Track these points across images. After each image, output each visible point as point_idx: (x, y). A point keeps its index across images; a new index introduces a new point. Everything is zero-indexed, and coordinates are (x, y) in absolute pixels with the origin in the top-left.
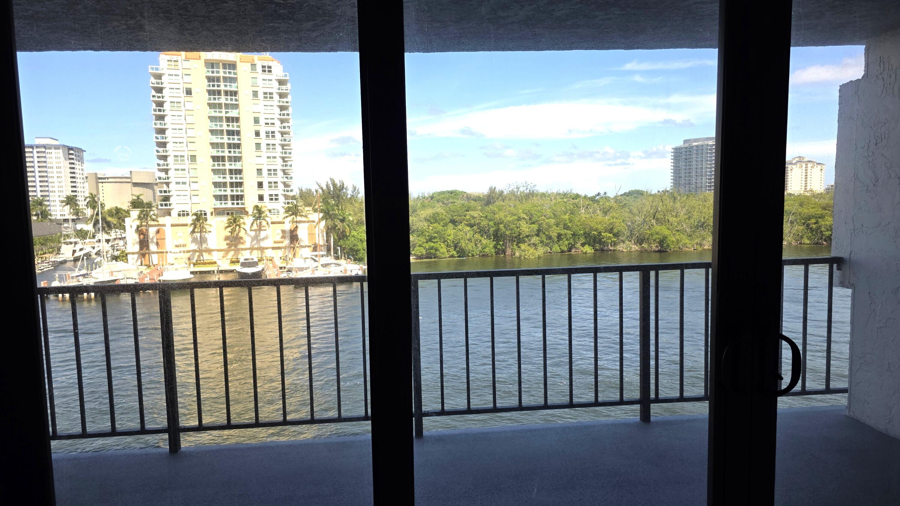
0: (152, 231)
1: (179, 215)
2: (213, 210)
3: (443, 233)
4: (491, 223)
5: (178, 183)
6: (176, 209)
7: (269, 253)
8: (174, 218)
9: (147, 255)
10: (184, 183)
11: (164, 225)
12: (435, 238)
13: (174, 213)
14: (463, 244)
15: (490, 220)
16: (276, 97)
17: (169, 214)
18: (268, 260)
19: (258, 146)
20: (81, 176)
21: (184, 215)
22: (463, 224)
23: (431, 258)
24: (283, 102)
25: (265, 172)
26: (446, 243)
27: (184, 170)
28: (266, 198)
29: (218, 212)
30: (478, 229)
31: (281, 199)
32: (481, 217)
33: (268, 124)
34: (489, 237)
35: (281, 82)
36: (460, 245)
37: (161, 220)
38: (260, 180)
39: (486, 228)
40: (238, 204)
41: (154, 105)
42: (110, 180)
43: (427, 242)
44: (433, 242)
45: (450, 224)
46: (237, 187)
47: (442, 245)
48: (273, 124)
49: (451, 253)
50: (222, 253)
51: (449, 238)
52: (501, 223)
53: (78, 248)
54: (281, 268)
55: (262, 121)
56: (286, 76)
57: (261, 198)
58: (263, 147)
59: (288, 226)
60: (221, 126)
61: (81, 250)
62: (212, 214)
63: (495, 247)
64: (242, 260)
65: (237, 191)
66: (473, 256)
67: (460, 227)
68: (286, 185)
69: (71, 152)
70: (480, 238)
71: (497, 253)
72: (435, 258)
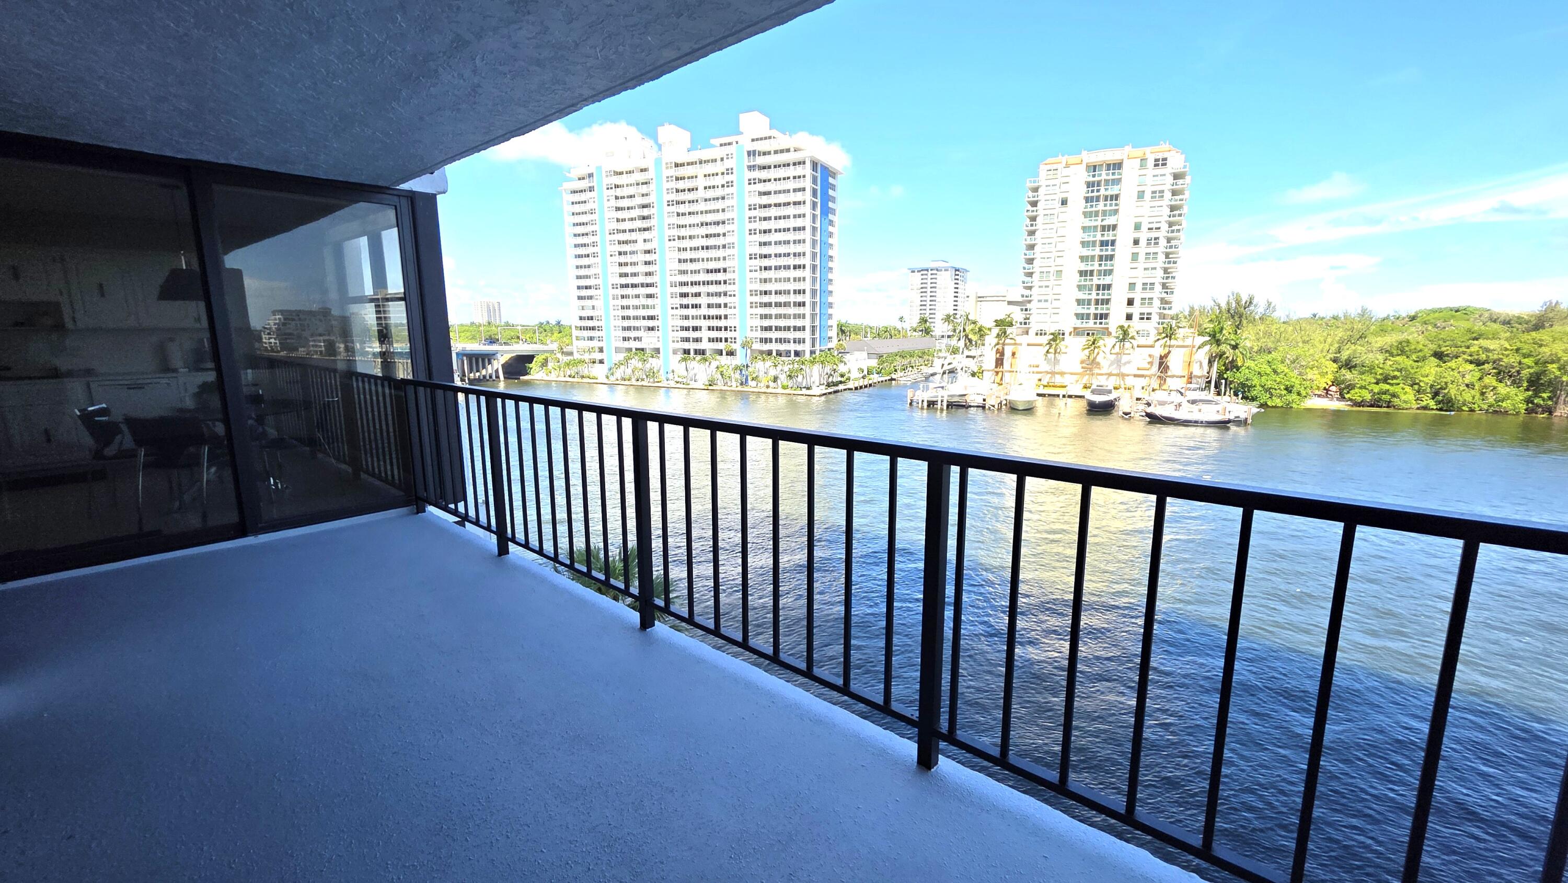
0: (1008, 351)
1: (1037, 334)
2: (1072, 330)
3: (1412, 371)
4: (1528, 361)
5: (1040, 301)
6: (1034, 327)
7: (1130, 381)
8: (1032, 338)
9: (1000, 374)
10: (1046, 301)
11: (1021, 344)
12: (1395, 377)
13: (1032, 332)
14: (1452, 391)
15: (1526, 356)
16: (1168, 195)
17: (1027, 333)
18: (1125, 389)
19: (1135, 257)
20: (963, 296)
21: (1041, 334)
22: (1460, 359)
23: (1381, 407)
24: (1176, 201)
25: (1139, 287)
26: (1416, 387)
27: (1048, 287)
28: (1136, 317)
29: (1077, 332)
30: (1494, 368)
31: (1155, 318)
32: (1506, 349)
33: (1151, 229)
34: (1516, 383)
35: (1177, 176)
36: (1446, 391)
37: (1019, 339)
38: (1131, 296)
39: (1513, 367)
40: (1101, 323)
41: (1028, 220)
42: (985, 299)
43: (1377, 383)
44: (1388, 384)
45: (1432, 358)
46: (1102, 304)
47: (1408, 389)
48: (1159, 228)
49: (1424, 404)
50: (1076, 377)
51: (1425, 379)
52: (1553, 362)
53: (946, 363)
54: (1138, 399)
55: (1144, 227)
56: (1185, 167)
57: (1129, 317)
58: (1142, 257)
59: (1158, 351)
60: (1095, 236)
61: (949, 364)
62: (1070, 335)
63: (1528, 401)
64: (1094, 387)
65: (1102, 309)
66: (1472, 410)
67: (1452, 364)
68: (1163, 301)
69: (957, 273)
70: (1495, 383)
71: (1529, 411)
72: (1388, 407)
